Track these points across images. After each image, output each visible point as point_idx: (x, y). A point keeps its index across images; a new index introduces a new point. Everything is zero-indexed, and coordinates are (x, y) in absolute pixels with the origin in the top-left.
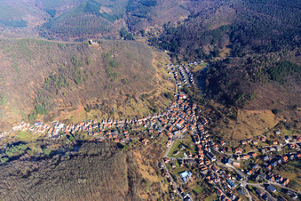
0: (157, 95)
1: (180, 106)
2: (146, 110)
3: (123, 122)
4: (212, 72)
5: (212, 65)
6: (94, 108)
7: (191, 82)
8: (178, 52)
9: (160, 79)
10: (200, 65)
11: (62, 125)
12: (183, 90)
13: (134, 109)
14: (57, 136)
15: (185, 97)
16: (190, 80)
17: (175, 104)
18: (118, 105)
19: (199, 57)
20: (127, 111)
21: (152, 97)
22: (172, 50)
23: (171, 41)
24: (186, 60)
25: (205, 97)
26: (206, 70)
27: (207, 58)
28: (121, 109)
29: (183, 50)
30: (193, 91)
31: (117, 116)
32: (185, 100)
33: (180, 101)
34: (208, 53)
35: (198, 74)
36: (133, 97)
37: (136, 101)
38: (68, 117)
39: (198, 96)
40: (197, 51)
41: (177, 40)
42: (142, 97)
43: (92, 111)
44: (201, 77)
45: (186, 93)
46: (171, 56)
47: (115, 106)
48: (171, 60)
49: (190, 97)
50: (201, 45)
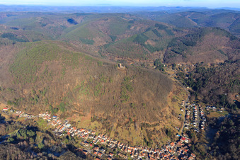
0: (158, 128)
1: (178, 149)
2: (140, 139)
3: (115, 142)
4: (228, 126)
5: (232, 117)
6: (98, 120)
7: (200, 127)
8: (200, 92)
9: (169, 113)
10: (218, 113)
11: (69, 125)
12: (188, 133)
13: (130, 133)
14: (60, 133)
15: (187, 141)
16: (200, 124)
17: (173, 145)
18: (119, 125)
19: (221, 103)
20: (123, 134)
21: (152, 129)
22: (195, 88)
23: (197, 80)
24: (205, 102)
25: (208, 151)
26: (222, 119)
27: (229, 107)
28: (119, 130)
29: (205, 91)
30: (199, 138)
31: (112, 135)
32: (186, 144)
33: (181, 143)
34: (232, 102)
35: (212, 122)
36: (134, 122)
37: (135, 127)
38: (76, 120)
39: (201, 146)
40: (220, 97)
41: (204, 80)
42: (143, 125)
43: (96, 122)
44: (214, 125)
45: (190, 137)
46: (191, 93)
47: (115, 125)
48: (190, 98)
49: (192, 143)
50: (227, 92)
